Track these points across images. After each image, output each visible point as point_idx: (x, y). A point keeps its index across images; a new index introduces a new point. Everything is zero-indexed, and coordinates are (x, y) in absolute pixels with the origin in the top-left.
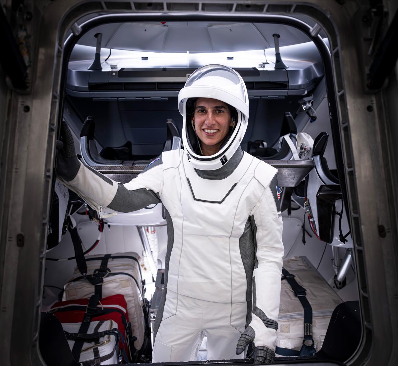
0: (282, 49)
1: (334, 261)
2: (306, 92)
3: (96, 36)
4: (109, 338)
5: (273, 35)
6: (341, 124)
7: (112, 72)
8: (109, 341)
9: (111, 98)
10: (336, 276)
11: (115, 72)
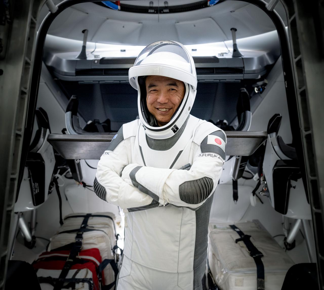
0: (238, 41)
1: (284, 225)
2: (259, 77)
3: (84, 32)
4: (83, 285)
5: (231, 29)
6: (298, 89)
7: (95, 60)
8: (83, 287)
9: (94, 81)
10: (286, 239)
11: (98, 60)
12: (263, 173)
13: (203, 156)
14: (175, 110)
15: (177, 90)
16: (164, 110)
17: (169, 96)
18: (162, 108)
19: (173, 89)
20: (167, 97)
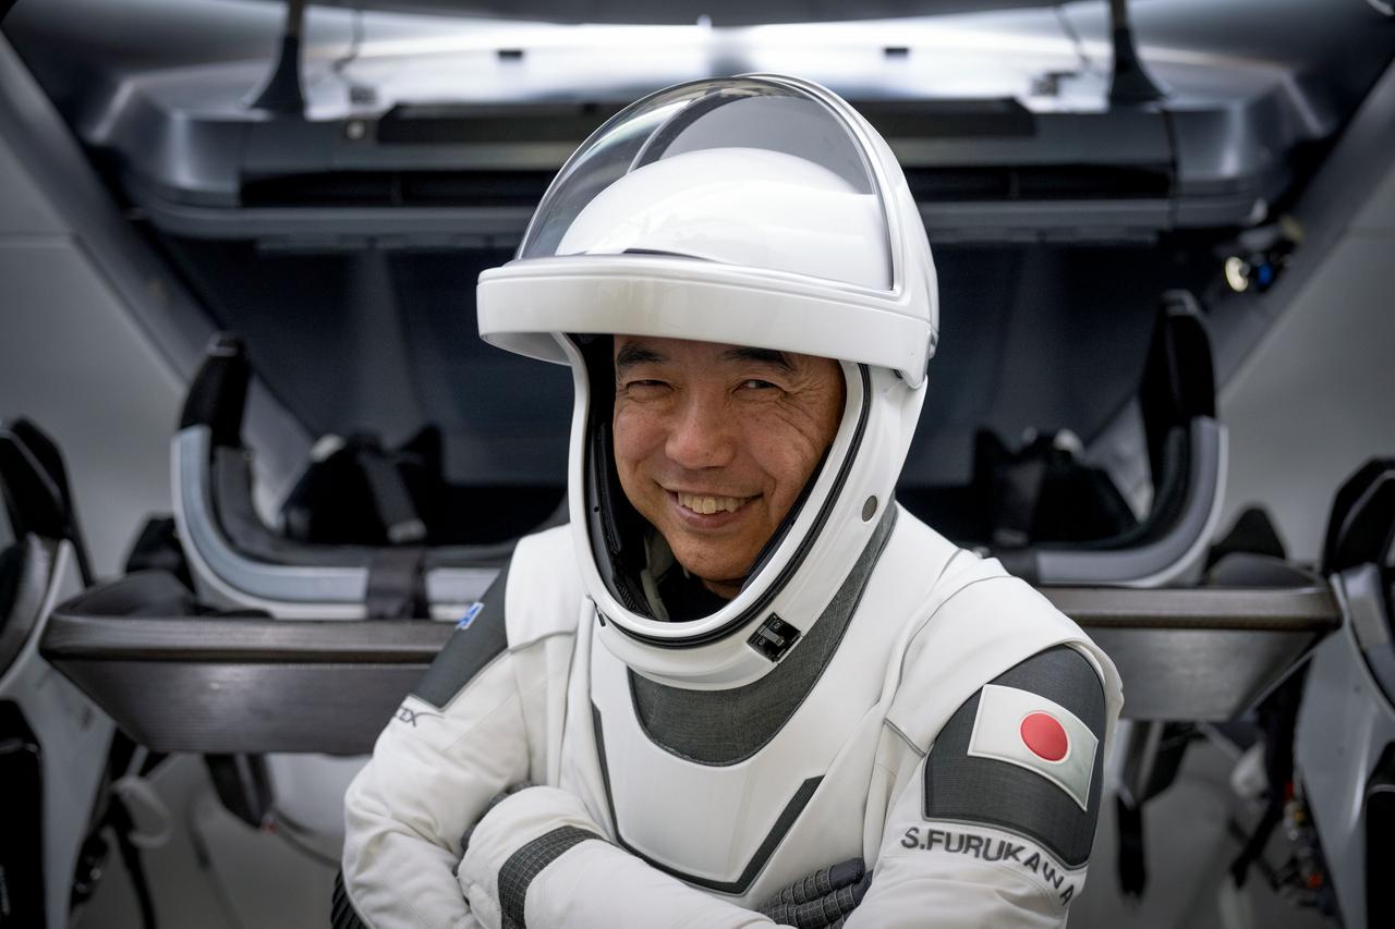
2: (1259, 212)
7: (349, 122)
11: (365, 121)
12: (1296, 777)
13: (930, 847)
14: (776, 514)
15: (785, 386)
16: (709, 506)
17: (738, 423)
18: (693, 495)
19: (763, 385)
20: (725, 431)
